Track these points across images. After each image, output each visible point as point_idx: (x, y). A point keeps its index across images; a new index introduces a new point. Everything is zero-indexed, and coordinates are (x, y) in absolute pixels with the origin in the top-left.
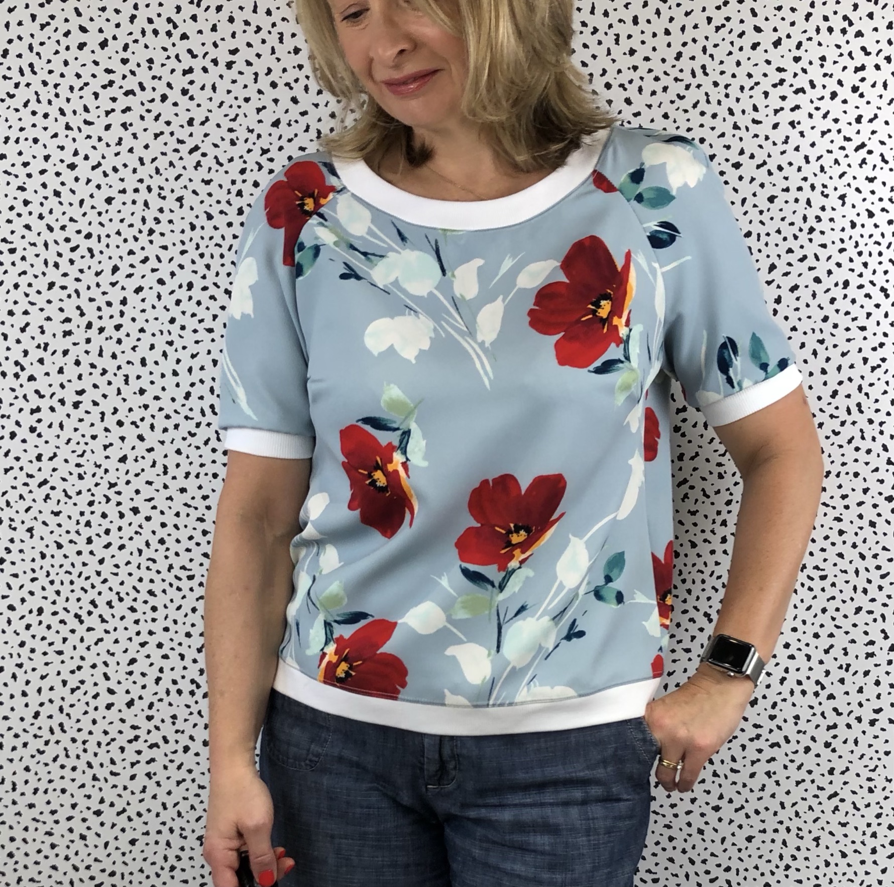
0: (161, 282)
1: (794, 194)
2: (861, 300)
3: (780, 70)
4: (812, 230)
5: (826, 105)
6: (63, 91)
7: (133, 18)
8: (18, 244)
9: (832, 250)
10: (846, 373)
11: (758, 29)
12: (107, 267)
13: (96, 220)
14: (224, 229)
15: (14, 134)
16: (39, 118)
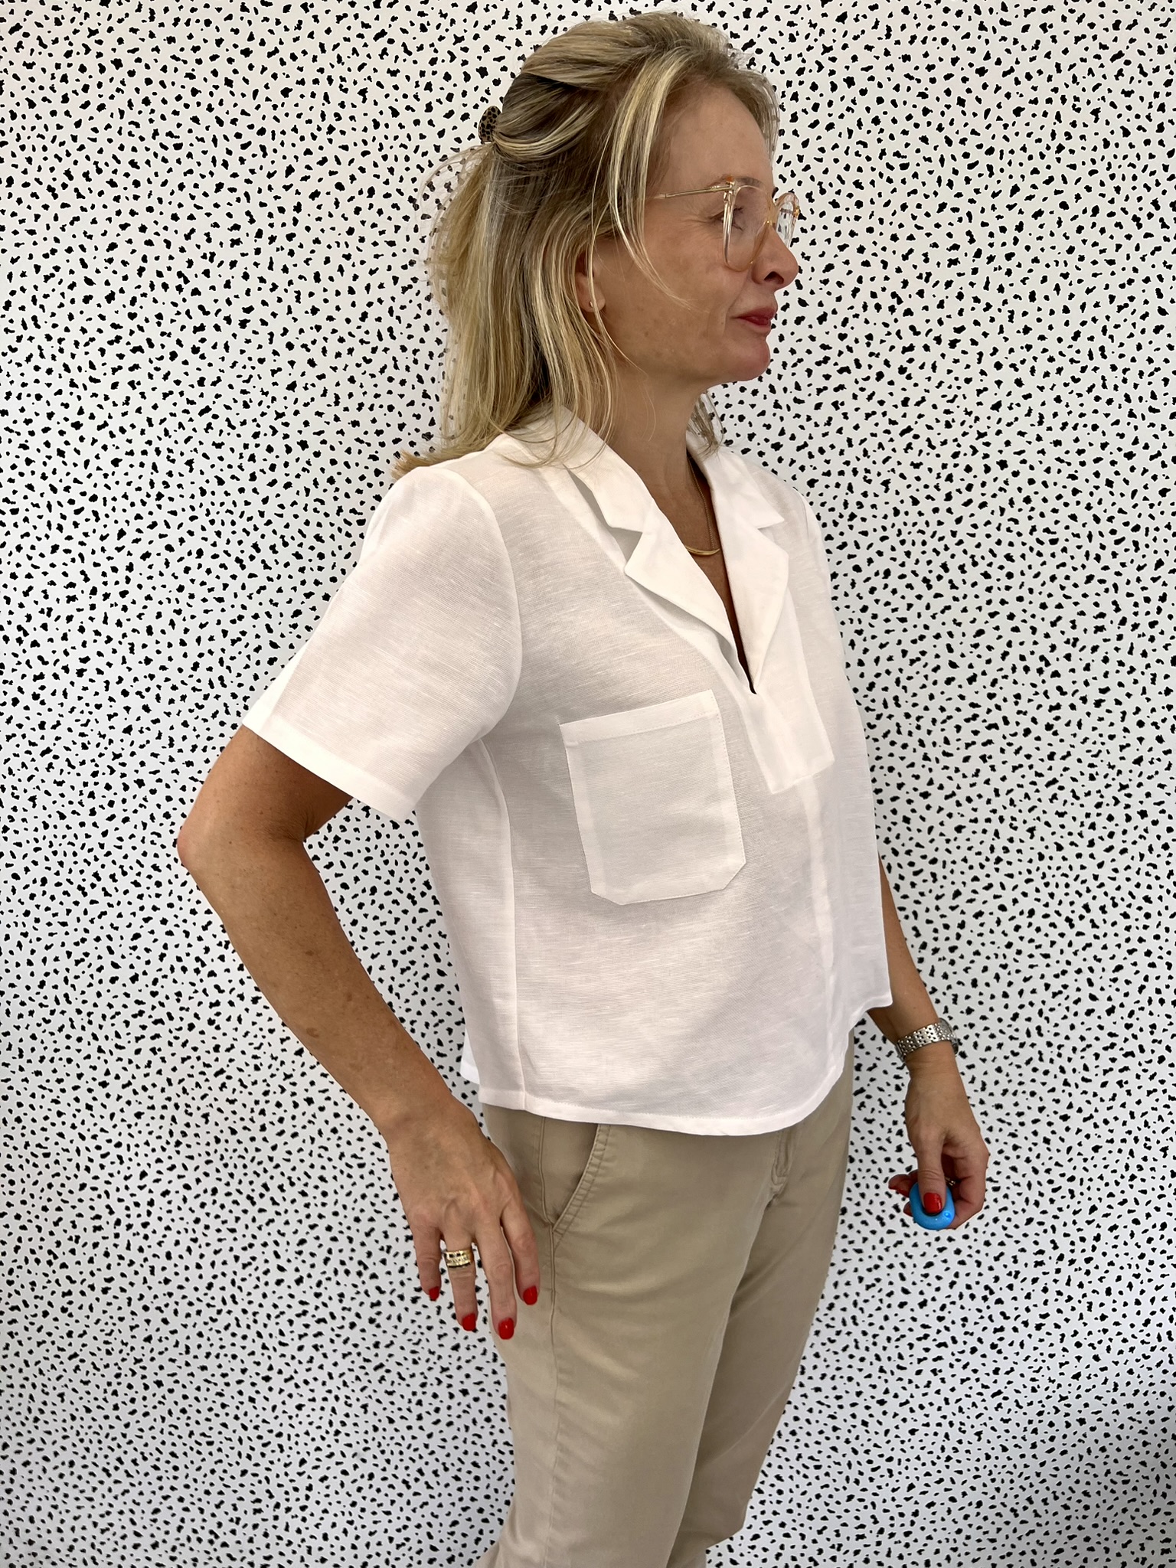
0: (169, 548)
1: (834, 478)
2: (902, 590)
3: (824, 347)
4: (852, 516)
5: (871, 386)
6: (68, 346)
7: (141, 271)
8: (21, 504)
9: (874, 537)
10: (884, 665)
11: (802, 303)
12: (113, 531)
13: (102, 481)
14: (235, 495)
15: (16, 389)
16: (42, 373)
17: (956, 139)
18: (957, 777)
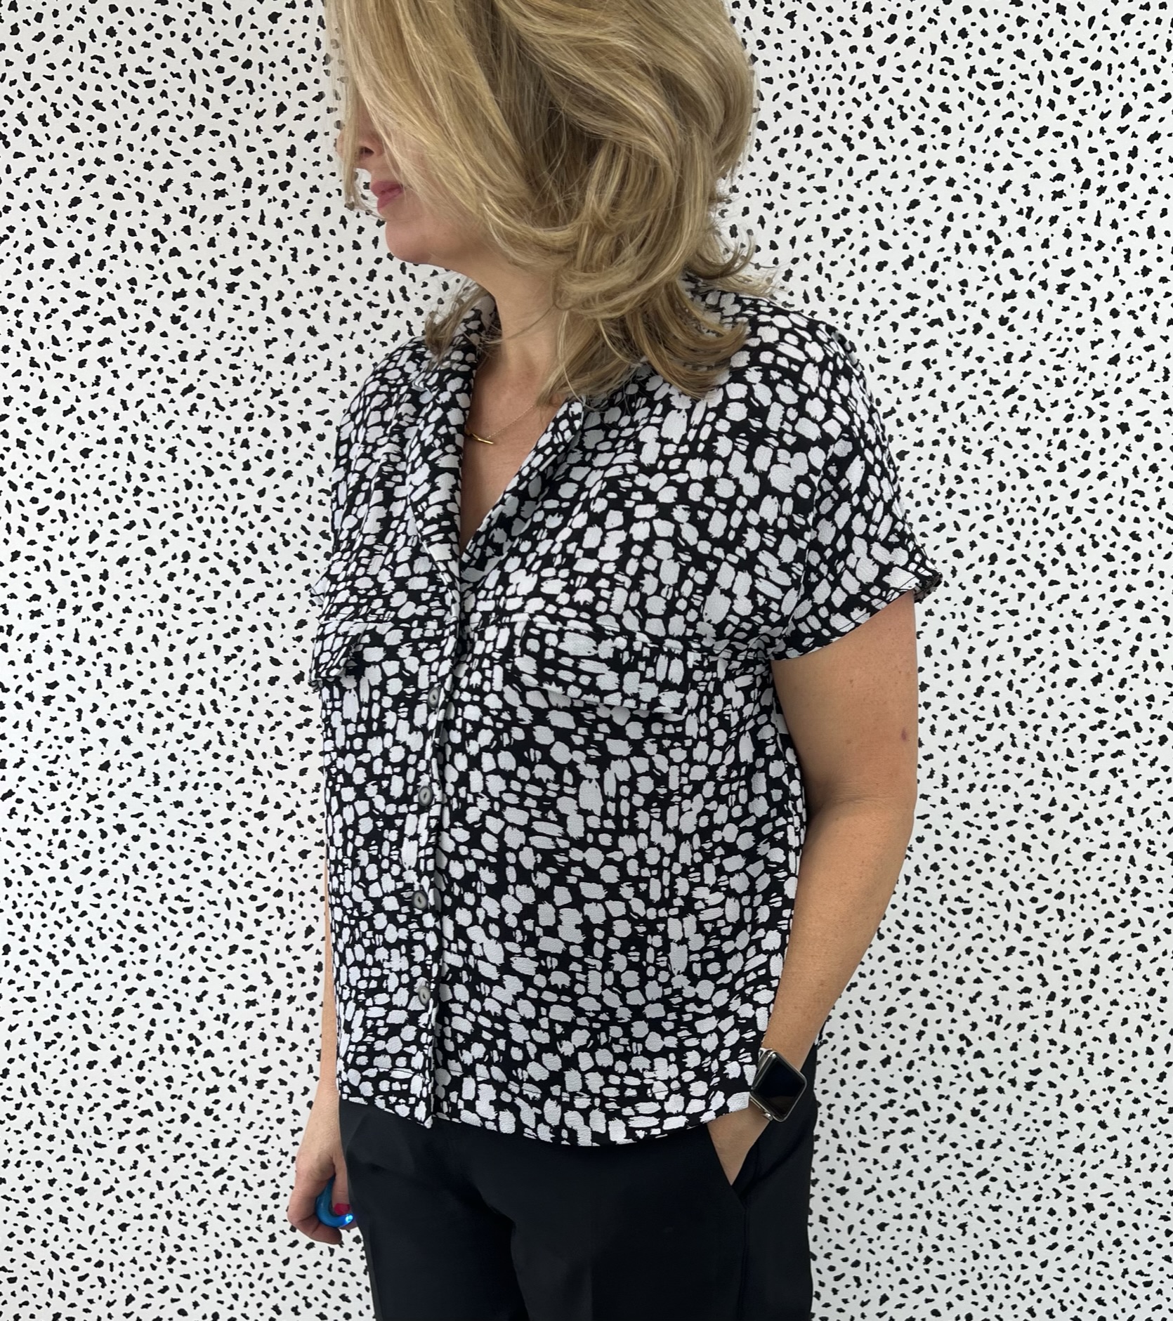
0: (150, 551)
1: (928, 448)
2: (1012, 578)
3: (912, 296)
4: (950, 493)
5: (968, 340)
6: (27, 319)
7: (110, 229)
9: (976, 517)
10: (993, 666)
11: (885, 245)
12: (84, 533)
13: (69, 476)
14: (227, 488)
17: (1057, 53)
18: (1085, 796)
